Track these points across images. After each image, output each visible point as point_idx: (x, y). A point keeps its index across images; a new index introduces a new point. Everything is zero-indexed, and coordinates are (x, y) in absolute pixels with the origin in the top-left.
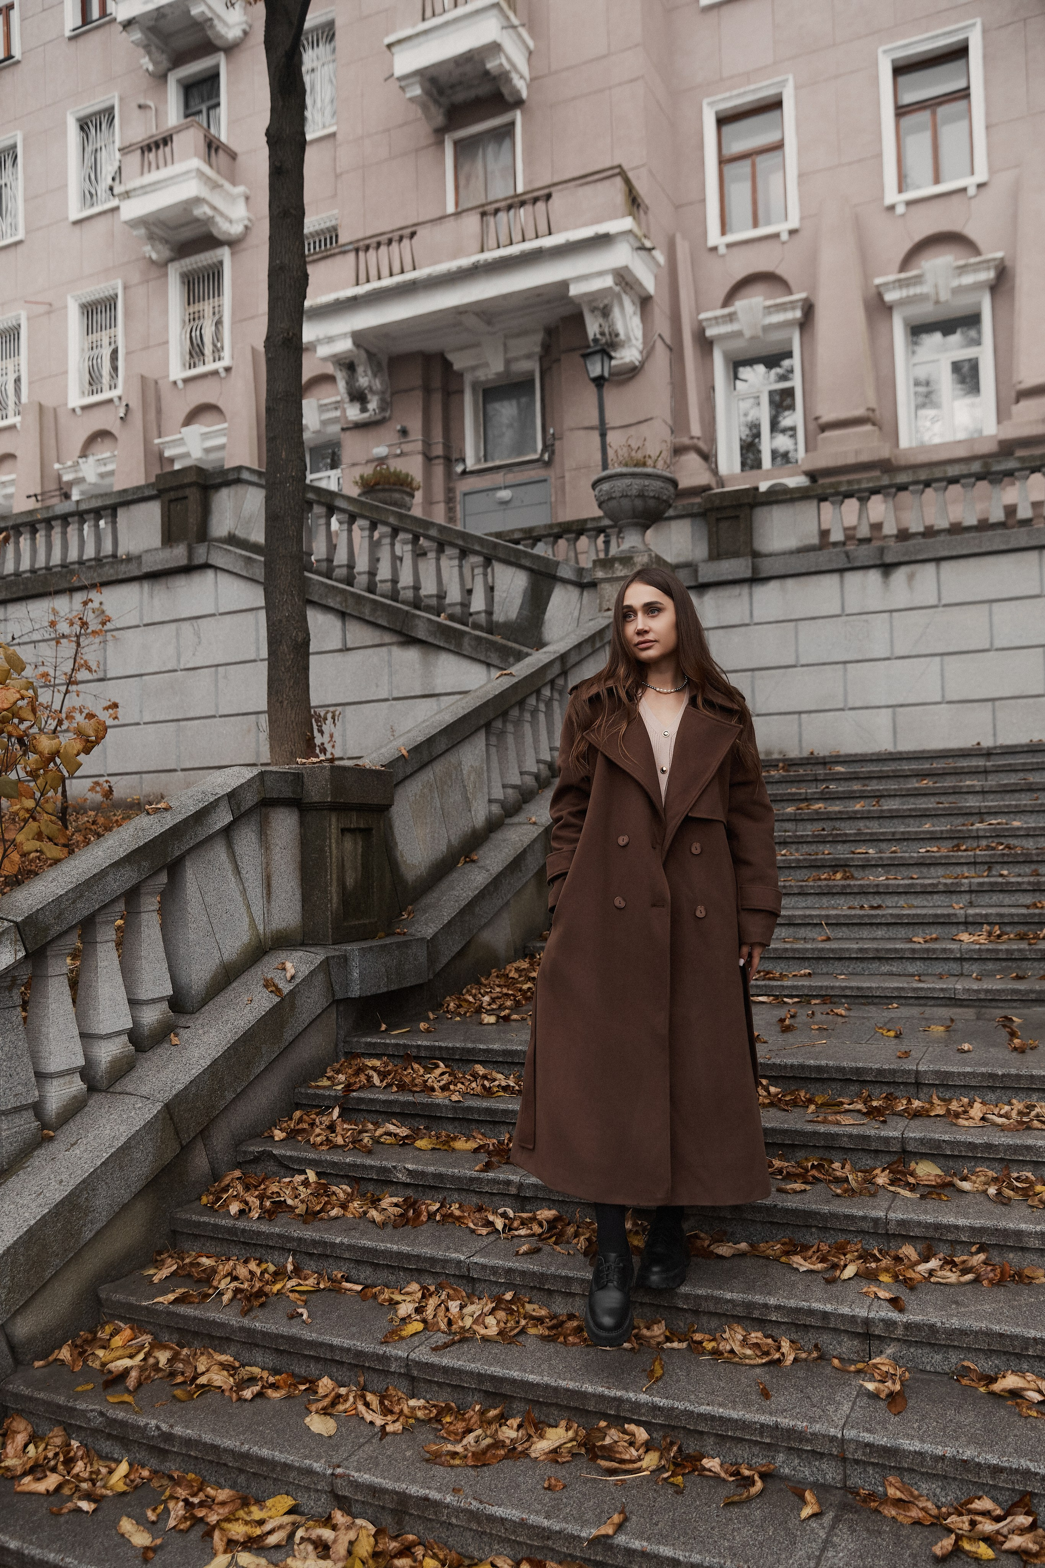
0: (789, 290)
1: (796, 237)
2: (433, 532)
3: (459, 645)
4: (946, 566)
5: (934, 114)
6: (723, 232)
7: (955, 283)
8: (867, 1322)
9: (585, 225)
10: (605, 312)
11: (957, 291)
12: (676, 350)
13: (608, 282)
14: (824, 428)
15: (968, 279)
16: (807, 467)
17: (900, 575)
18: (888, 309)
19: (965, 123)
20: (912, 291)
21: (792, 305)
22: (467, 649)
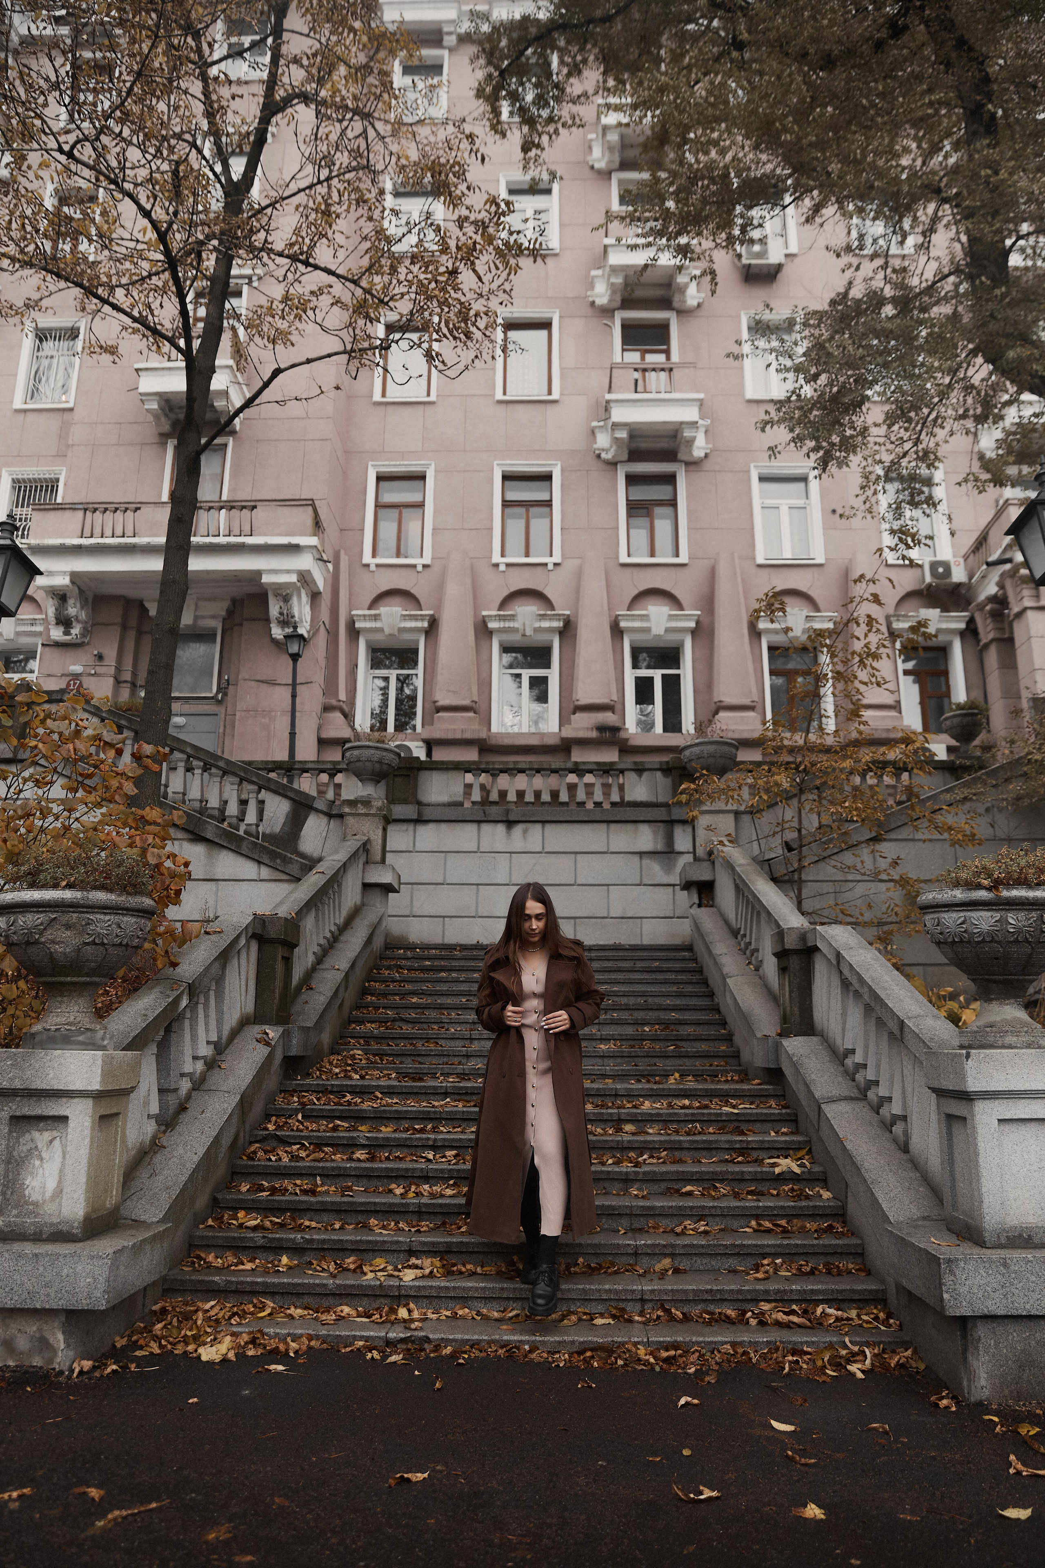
0: (418, 605)
1: (427, 570)
2: (221, 764)
3: (239, 846)
4: (548, 827)
5: (527, 511)
6: (374, 556)
7: (537, 625)
8: (627, 1173)
9: (280, 535)
10: (286, 599)
11: (537, 630)
12: (332, 634)
13: (293, 578)
14: (439, 710)
15: (546, 624)
16: (424, 736)
17: (518, 830)
18: (490, 633)
19: (548, 521)
20: (507, 624)
21: (422, 618)
22: (244, 850)
